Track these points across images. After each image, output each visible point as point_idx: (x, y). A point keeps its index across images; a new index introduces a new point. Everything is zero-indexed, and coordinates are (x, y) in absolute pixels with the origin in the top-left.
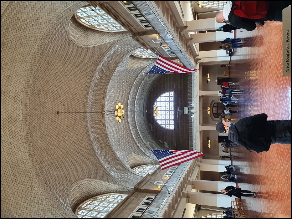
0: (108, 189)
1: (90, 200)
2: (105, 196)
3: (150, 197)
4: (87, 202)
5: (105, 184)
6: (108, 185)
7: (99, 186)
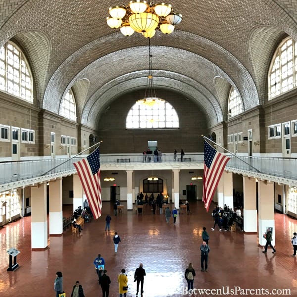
0: (38, 71)
1: (20, 52)
2: (27, 70)
3: (34, 135)
4: (16, 48)
5: (44, 67)
6: (44, 71)
7: (42, 60)
